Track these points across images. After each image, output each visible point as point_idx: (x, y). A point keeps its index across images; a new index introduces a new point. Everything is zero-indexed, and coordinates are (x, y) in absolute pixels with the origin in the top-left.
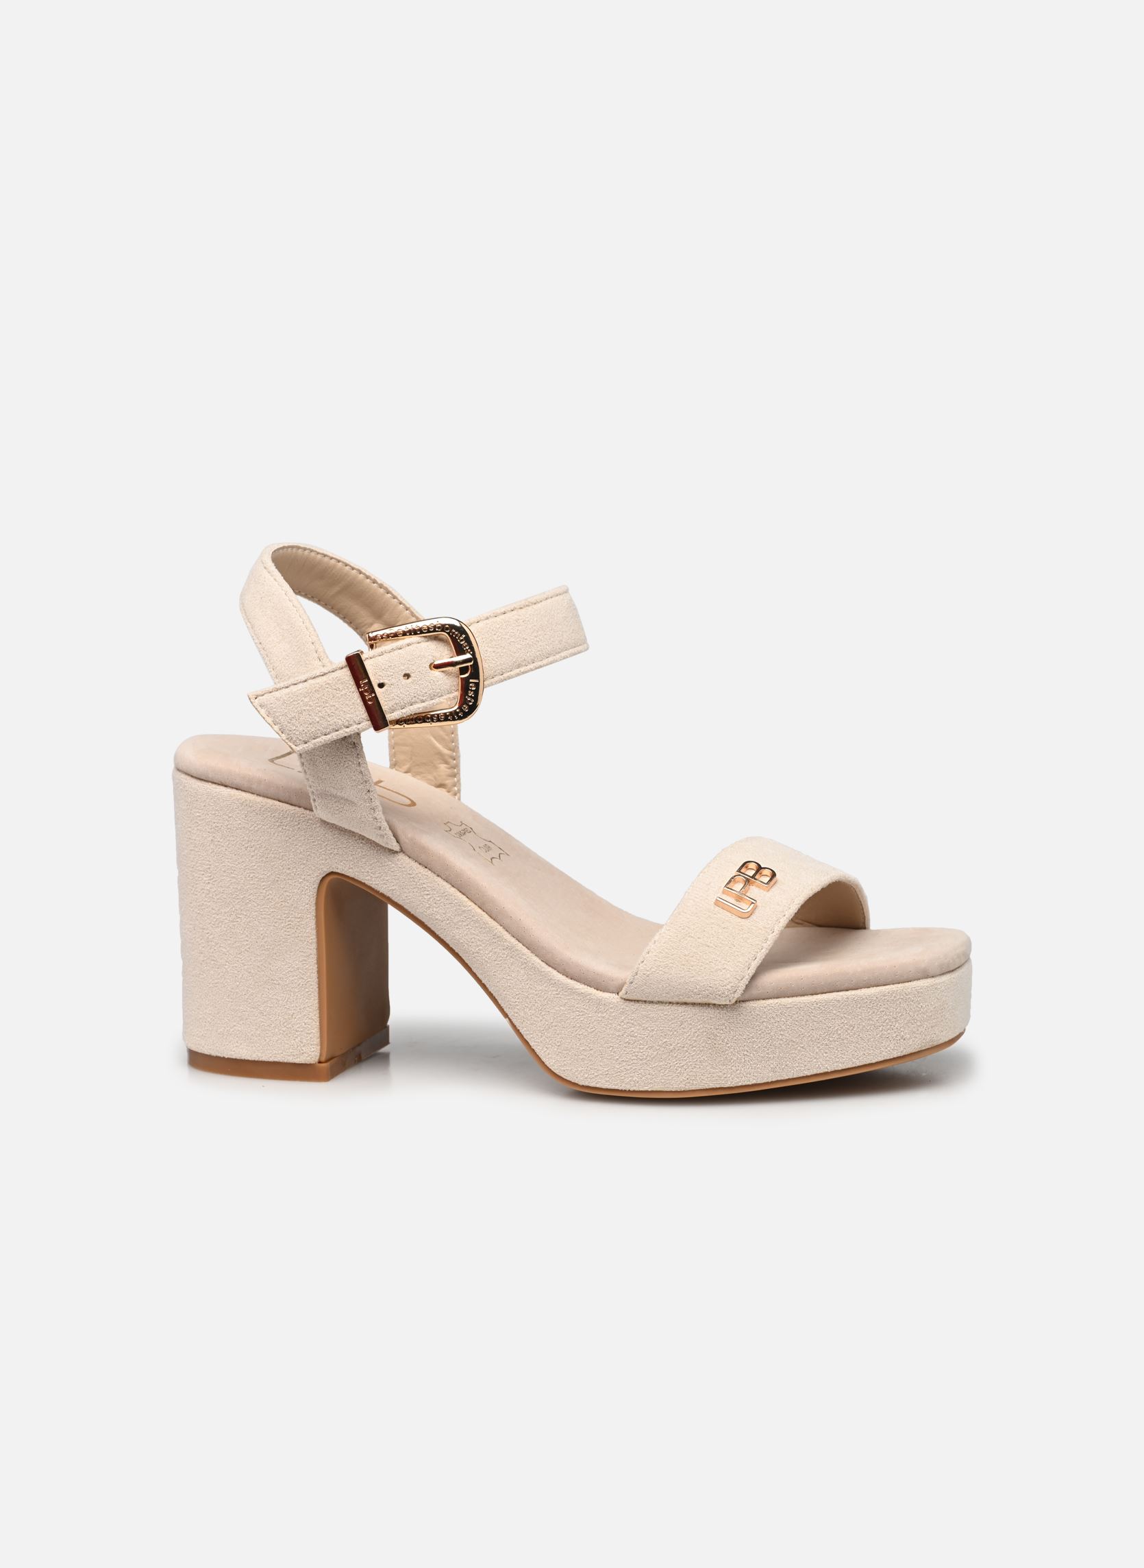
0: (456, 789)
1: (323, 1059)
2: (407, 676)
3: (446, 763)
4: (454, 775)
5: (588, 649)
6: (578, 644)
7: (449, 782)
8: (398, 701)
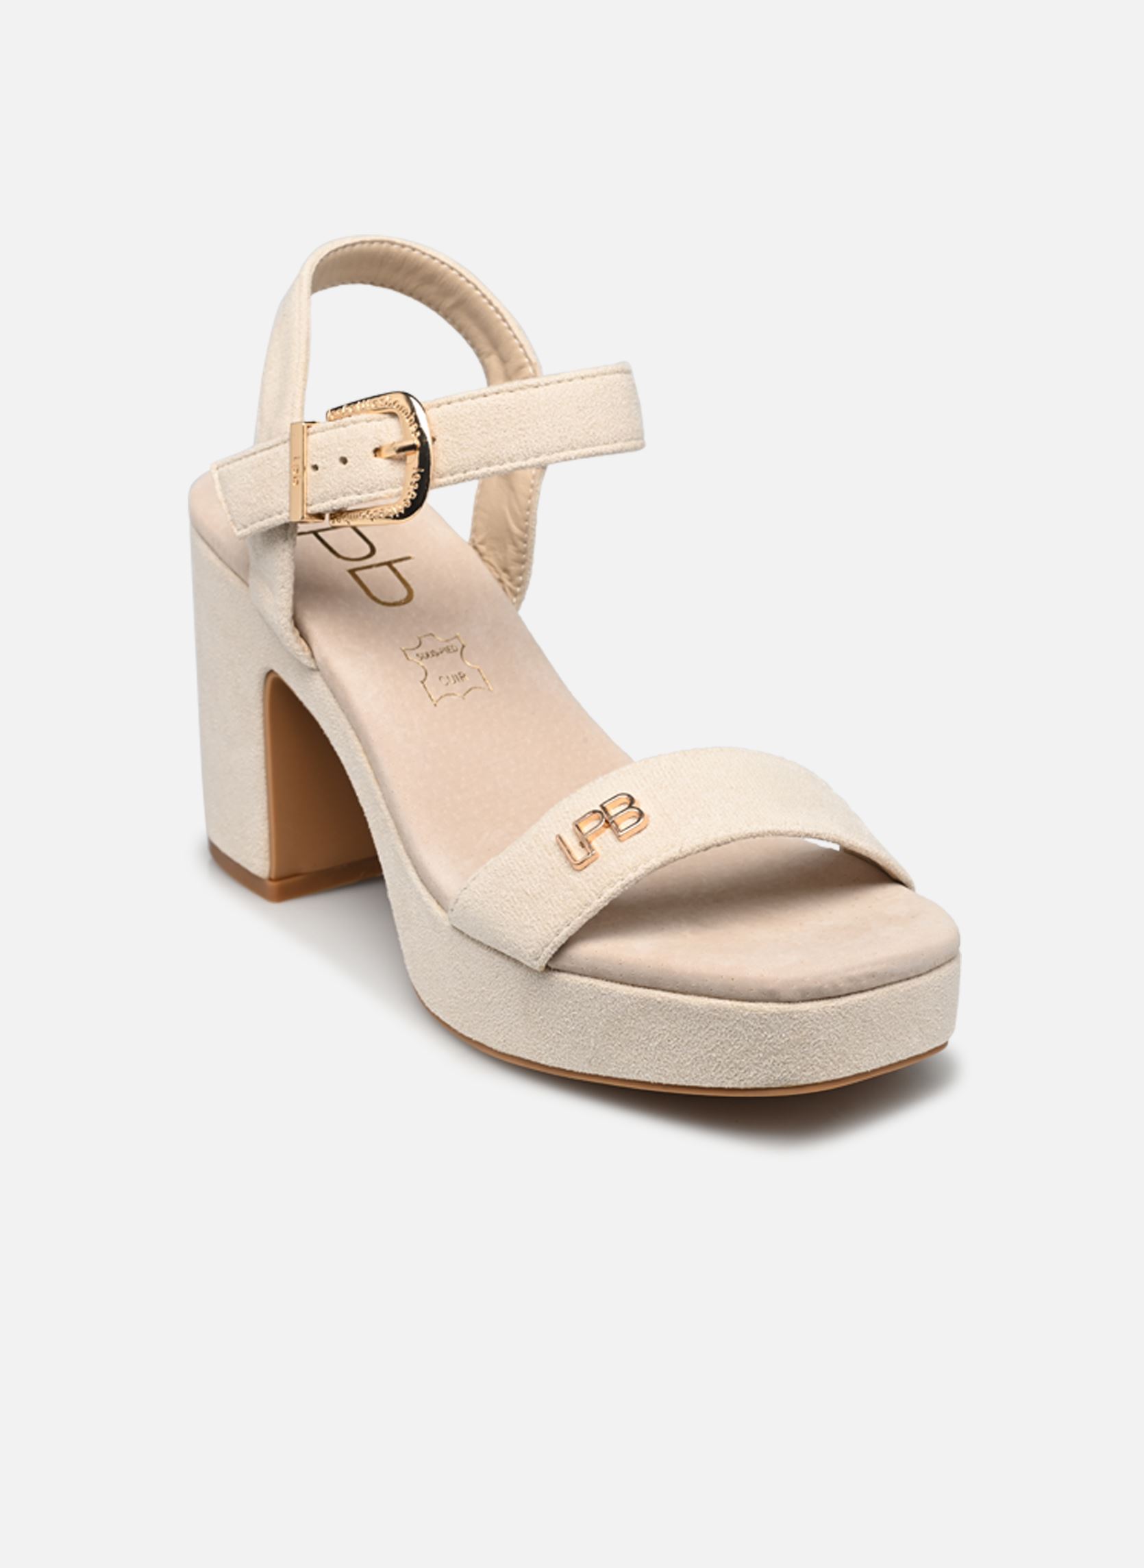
0: (521, 578)
1: (273, 876)
2: (344, 461)
3: (515, 544)
4: (523, 562)
5: (643, 446)
6: (635, 442)
7: (514, 568)
8: (328, 490)
